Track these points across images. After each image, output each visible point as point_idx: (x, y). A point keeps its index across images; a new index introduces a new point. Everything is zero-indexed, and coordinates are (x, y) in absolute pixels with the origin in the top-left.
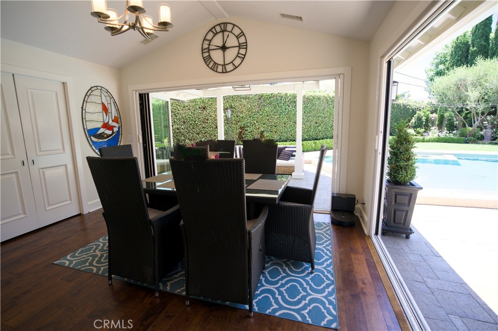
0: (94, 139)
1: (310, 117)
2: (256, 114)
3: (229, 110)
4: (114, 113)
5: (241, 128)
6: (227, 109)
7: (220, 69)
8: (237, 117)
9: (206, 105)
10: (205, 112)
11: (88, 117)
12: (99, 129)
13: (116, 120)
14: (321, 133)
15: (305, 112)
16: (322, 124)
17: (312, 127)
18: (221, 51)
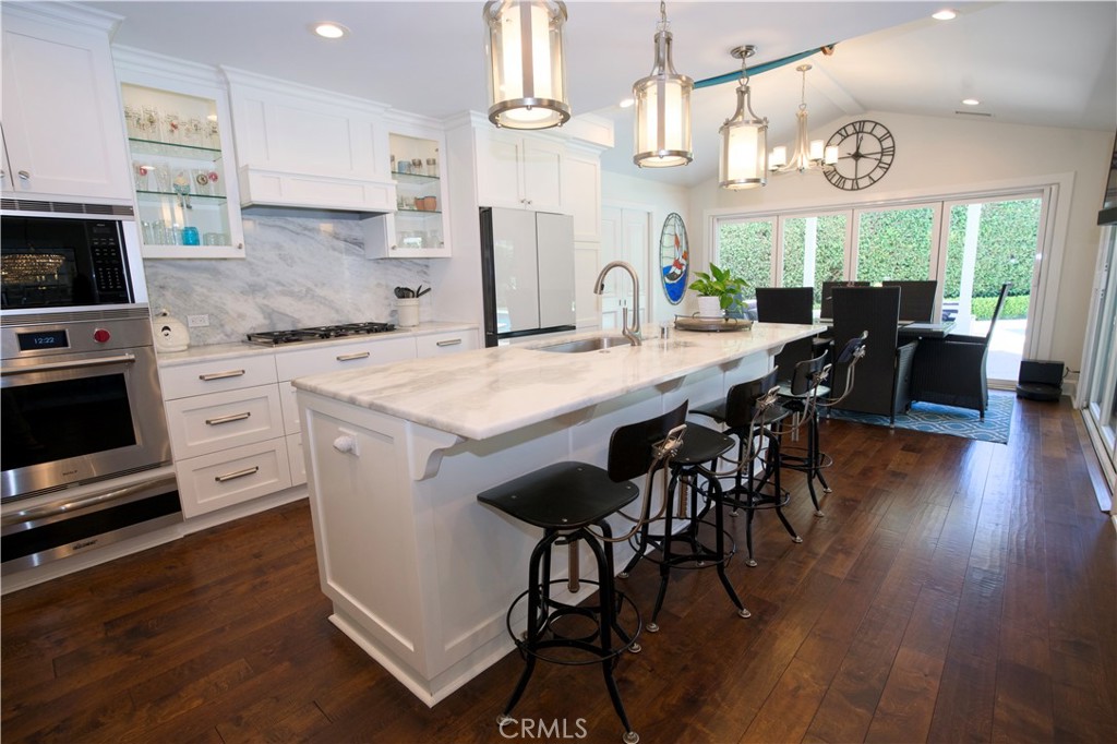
0: (668, 281)
1: (996, 245)
2: (867, 243)
4: (684, 248)
5: (832, 269)
7: (848, 185)
8: (826, 247)
12: (670, 267)
13: (684, 257)
14: (1023, 279)
15: (982, 234)
16: (1028, 260)
17: (1000, 267)
18: (852, 161)
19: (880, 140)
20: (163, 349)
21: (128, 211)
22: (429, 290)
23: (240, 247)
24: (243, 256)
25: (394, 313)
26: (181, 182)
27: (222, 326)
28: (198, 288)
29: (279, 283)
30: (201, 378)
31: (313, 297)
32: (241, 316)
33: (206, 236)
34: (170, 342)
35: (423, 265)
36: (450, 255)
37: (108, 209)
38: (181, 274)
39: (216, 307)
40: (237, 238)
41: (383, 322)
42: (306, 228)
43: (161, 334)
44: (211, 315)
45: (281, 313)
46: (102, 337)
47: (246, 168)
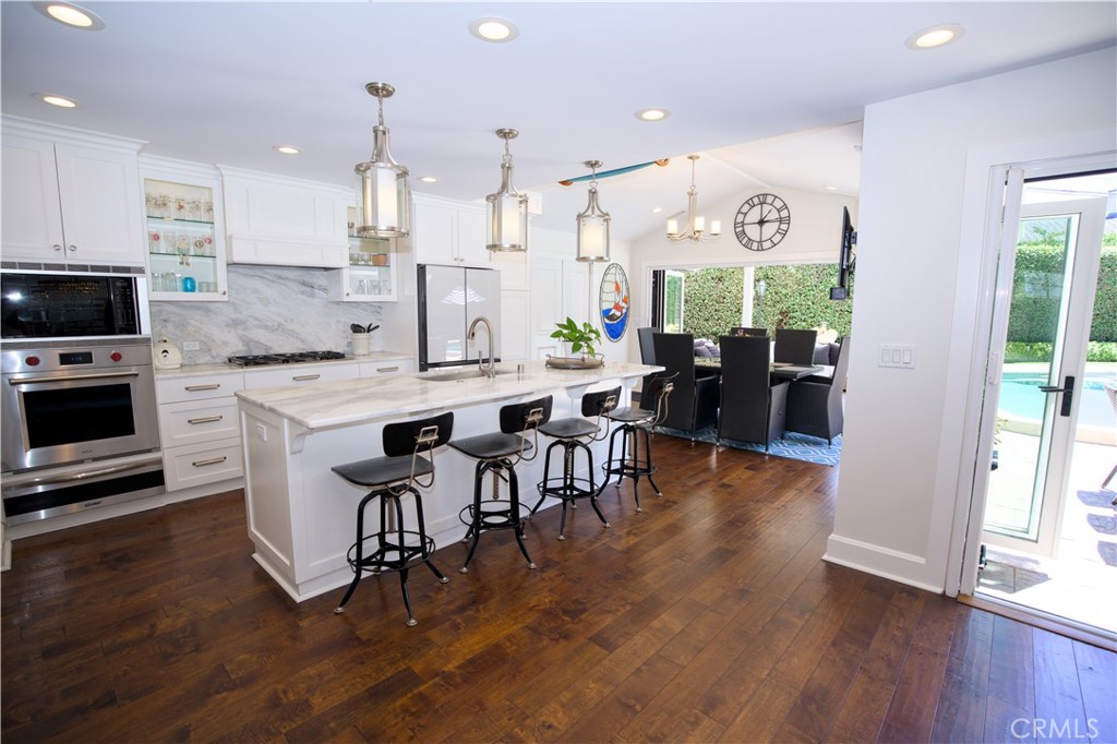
0: (607, 321)
2: (813, 290)
3: (762, 283)
4: (625, 293)
5: (781, 313)
6: (758, 281)
7: (755, 246)
8: (776, 293)
9: (724, 275)
10: (721, 285)
11: (605, 297)
12: (610, 310)
13: (625, 301)
18: (757, 226)
19: (779, 211)
20: (162, 367)
21: (141, 271)
22: (377, 327)
23: (224, 293)
24: (226, 299)
25: (350, 344)
26: (183, 246)
27: (209, 350)
28: (192, 322)
29: (256, 319)
30: (187, 389)
31: (283, 329)
32: (225, 343)
33: (200, 284)
34: (167, 362)
35: (378, 307)
36: (395, 300)
37: (127, 270)
38: (180, 311)
39: (205, 336)
40: (223, 286)
41: (338, 351)
42: (280, 278)
43: (161, 356)
44: (201, 342)
45: (257, 342)
46: (116, 357)
47: (231, 237)
